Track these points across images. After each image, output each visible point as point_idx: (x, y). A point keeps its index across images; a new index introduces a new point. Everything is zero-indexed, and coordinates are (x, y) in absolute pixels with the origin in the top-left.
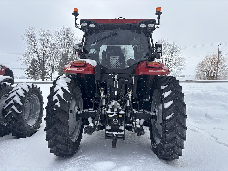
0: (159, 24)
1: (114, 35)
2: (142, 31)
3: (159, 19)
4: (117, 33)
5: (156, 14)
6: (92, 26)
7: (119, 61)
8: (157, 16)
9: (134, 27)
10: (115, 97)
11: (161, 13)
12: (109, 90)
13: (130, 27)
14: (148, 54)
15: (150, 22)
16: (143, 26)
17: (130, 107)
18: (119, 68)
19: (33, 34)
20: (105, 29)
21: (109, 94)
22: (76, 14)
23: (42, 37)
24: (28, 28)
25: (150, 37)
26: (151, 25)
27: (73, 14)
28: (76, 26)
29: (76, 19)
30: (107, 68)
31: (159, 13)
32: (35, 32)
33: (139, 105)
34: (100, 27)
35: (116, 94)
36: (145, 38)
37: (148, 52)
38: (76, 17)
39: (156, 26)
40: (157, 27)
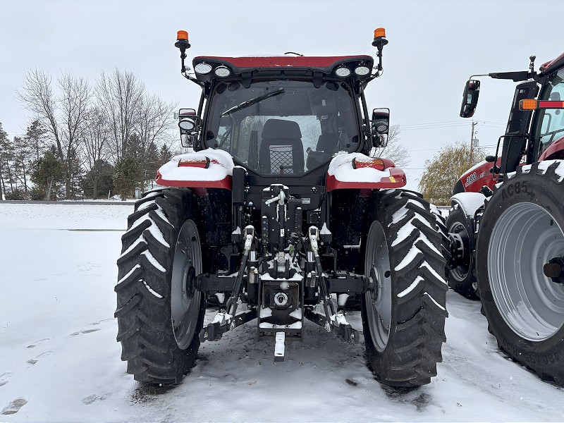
0: (380, 67)
1: (273, 95)
2: (339, 84)
3: (380, 55)
4: (281, 89)
5: (374, 44)
6: (223, 72)
7: (291, 155)
8: (376, 49)
9: (322, 75)
10: (279, 242)
11: (386, 42)
12: (265, 225)
13: (313, 75)
14: (356, 139)
15: (360, 62)
16: (343, 72)
17: (314, 264)
18: (292, 172)
19: (45, 85)
20: (253, 81)
21: (265, 235)
22: (183, 44)
23: (66, 94)
24: (32, 74)
25: (360, 99)
26: (361, 71)
27: (177, 45)
28: (184, 74)
29: (183, 56)
30: (259, 173)
31: (380, 42)
32: (48, 81)
33: (335, 259)
34: (240, 75)
35: (282, 235)
36: (348, 99)
37: (355, 133)
38: (183, 51)
39: (374, 72)
40: (377, 75)
